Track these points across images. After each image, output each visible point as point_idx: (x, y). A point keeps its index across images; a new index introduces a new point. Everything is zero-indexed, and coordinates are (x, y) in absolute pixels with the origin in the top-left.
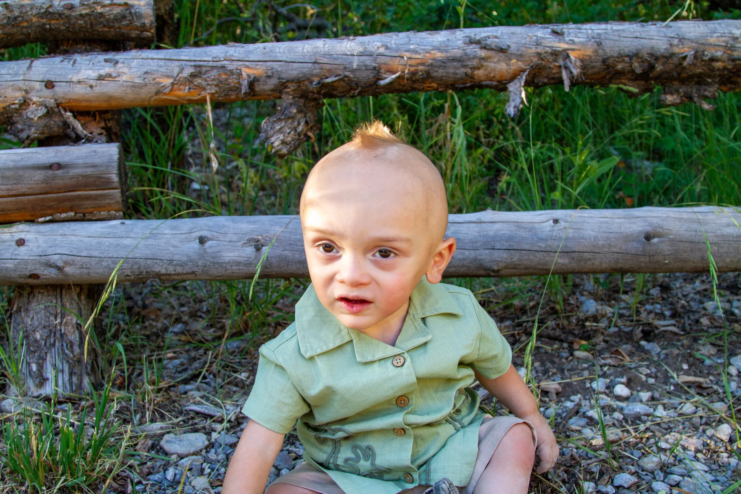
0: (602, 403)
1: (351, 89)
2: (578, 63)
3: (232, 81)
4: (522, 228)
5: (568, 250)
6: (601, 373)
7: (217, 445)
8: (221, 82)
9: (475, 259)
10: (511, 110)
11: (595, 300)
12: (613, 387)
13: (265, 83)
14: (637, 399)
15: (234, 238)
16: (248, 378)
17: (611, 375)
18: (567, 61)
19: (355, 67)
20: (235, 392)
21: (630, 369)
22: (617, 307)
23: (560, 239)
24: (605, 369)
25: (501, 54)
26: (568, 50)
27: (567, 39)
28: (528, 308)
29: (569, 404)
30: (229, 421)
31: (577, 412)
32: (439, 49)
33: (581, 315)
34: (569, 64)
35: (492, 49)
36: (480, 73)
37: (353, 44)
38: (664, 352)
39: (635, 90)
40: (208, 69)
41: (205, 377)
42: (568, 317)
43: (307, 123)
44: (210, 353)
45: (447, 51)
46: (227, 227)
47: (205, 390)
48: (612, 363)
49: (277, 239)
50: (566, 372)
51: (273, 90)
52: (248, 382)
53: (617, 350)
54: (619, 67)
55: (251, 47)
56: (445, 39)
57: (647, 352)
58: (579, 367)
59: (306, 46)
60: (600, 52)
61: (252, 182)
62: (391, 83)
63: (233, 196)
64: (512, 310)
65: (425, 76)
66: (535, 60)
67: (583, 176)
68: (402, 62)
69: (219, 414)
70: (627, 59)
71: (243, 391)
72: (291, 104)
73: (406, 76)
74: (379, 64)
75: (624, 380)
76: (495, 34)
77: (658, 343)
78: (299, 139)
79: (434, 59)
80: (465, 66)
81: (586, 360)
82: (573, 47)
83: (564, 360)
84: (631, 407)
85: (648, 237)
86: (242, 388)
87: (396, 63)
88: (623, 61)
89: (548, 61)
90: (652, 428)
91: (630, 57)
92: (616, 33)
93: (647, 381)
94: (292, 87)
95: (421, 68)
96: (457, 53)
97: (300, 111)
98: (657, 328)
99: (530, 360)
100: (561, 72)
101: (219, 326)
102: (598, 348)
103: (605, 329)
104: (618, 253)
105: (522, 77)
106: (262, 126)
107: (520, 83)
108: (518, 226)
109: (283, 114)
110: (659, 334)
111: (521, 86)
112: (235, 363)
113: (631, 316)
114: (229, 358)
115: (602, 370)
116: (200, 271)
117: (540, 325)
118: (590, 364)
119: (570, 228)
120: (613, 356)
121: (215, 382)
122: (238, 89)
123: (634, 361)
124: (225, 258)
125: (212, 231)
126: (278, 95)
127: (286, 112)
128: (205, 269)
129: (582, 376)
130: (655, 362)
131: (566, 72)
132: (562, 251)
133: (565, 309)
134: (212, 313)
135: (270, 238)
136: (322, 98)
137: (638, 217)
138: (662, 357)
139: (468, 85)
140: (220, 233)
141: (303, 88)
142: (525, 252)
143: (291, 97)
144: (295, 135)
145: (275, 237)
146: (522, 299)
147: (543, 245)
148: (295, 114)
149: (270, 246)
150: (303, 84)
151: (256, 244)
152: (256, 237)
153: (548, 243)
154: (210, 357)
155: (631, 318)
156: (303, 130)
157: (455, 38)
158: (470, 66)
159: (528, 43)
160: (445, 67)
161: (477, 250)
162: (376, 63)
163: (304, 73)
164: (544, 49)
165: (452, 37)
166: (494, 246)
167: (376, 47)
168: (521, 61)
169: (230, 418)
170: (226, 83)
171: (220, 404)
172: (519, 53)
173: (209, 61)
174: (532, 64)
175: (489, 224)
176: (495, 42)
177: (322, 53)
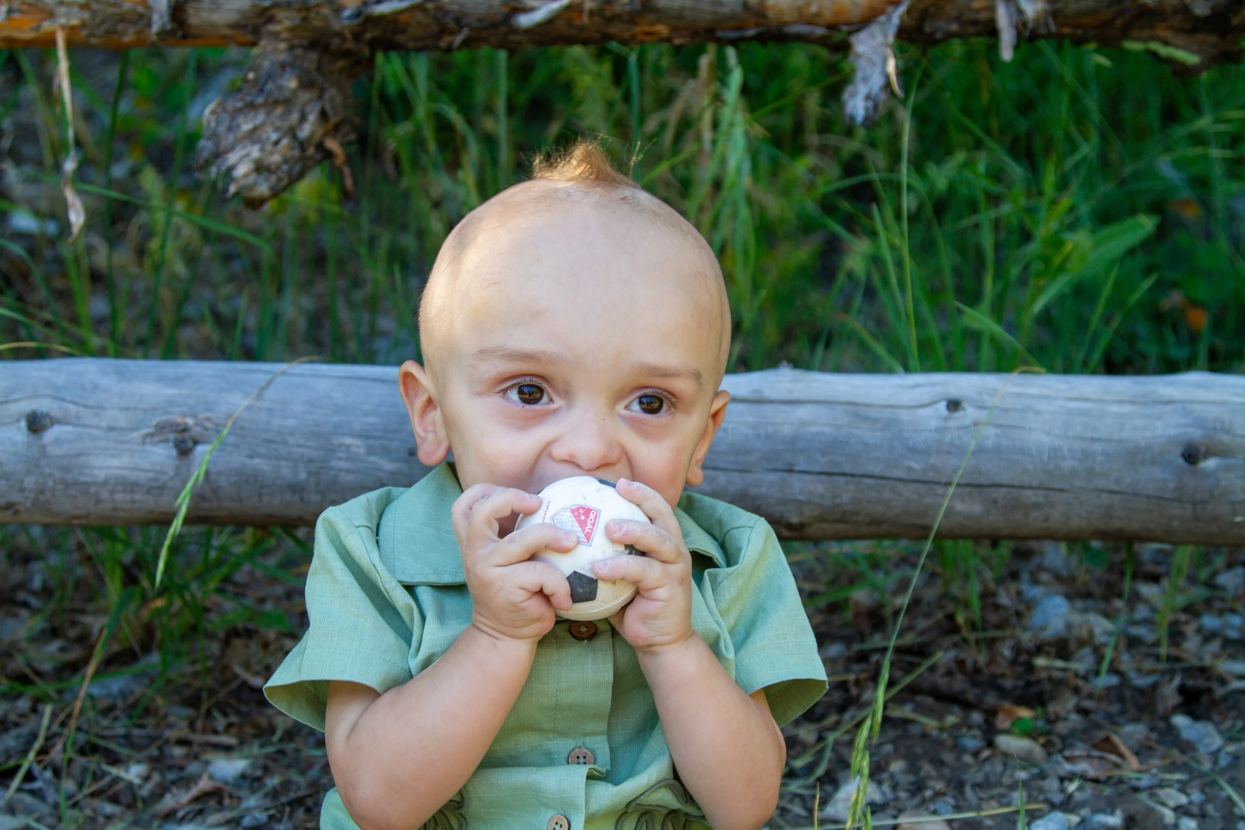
1: (444, 31)
4: (866, 419)
5: (983, 480)
6: (1057, 798)
10: (858, 106)
11: (1069, 597)
13: (216, 6)
15: (122, 420)
16: (147, 779)
17: (1083, 804)
20: (109, 818)
21: (1136, 790)
22: (1123, 619)
23: (961, 451)
24: (1072, 787)
28: (888, 611)
33: (1026, 638)
38: (1231, 748)
39: (1190, 58)
41: (30, 777)
42: (991, 643)
43: (323, 115)
44: (48, 710)
46: (104, 390)
47: (29, 811)
48: (1092, 773)
49: (233, 427)
50: (968, 790)
51: (235, 26)
52: (145, 791)
53: (1107, 740)
57: (1186, 747)
58: (1006, 780)
62: (550, 22)
63: (124, 256)
64: (849, 615)
65: (637, 6)
71: (129, 817)
72: (283, 66)
73: (588, 6)
75: (1116, 820)
77: (1217, 725)
78: (302, 158)
81: (1027, 761)
83: (968, 759)
85: (1191, 456)
86: (129, 807)
93: (1176, 825)
94: (286, 20)
97: (306, 84)
98: (1223, 682)
99: (866, 764)
100: (992, 9)
101: (73, 633)
102: (1061, 728)
103: (1085, 678)
104: (1111, 492)
105: (889, 20)
106: (205, 121)
107: (885, 36)
108: (857, 415)
109: (261, 91)
110: (1225, 699)
111: (886, 45)
112: (113, 737)
113: (1157, 644)
114: (97, 723)
115: (1063, 791)
116: (28, 504)
117: (916, 659)
118: (1035, 771)
119: (988, 424)
120: (1096, 753)
121: (58, 791)
122: (142, 19)
123: (1147, 771)
124: (96, 472)
125: (63, 400)
126: (250, 38)
127: (270, 86)
128: (41, 497)
129: (1008, 805)
130: (1204, 775)
131: (1007, 7)
132: (963, 482)
133: (984, 620)
134: (58, 594)
135: (217, 425)
136: (366, 52)
137: (1170, 402)
138: (1223, 762)
139: (751, 33)
140: (85, 406)
141: (317, 23)
142: (871, 482)
143: (283, 46)
144: (292, 148)
145: (230, 423)
146: (875, 588)
147: (917, 466)
148: (295, 92)
149: (216, 443)
150: (317, 13)
151: (179, 436)
152: (179, 420)
153: (932, 461)
154: (46, 721)
155: (1154, 650)
156: (313, 134)
161: (749, 471)
166: (792, 464)
170: (112, 1)
175: (783, 407)
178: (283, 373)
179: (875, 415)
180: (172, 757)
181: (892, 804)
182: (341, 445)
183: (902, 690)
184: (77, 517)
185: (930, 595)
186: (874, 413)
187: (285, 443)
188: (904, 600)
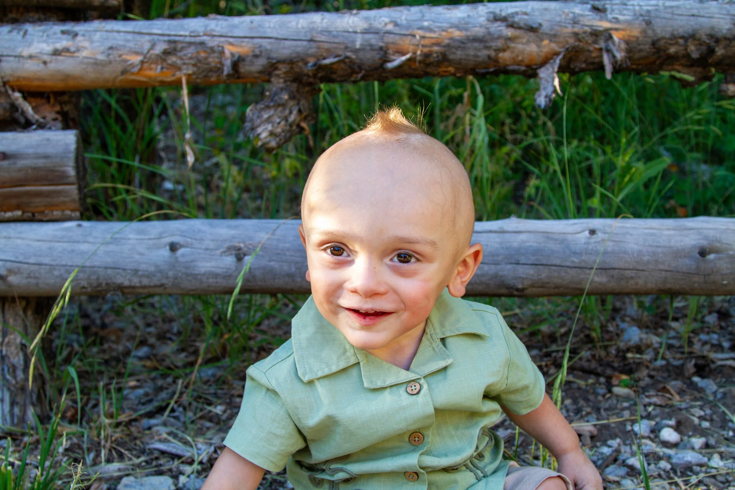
0: (645, 449)
1: (353, 72)
2: (623, 46)
3: (213, 60)
4: (552, 239)
5: (606, 266)
6: (644, 414)
8: (199, 61)
9: (496, 276)
10: (542, 101)
11: (640, 327)
12: (659, 431)
13: (252, 64)
14: (688, 446)
15: (212, 245)
16: (225, 412)
17: (656, 416)
18: (610, 43)
19: (358, 46)
20: (208, 428)
21: (680, 409)
22: (665, 336)
23: (597, 253)
24: (650, 409)
25: (531, 34)
26: (611, 29)
27: (610, 16)
28: (558, 335)
29: (606, 450)
30: (201, 463)
31: (615, 460)
32: (457, 27)
33: (622, 345)
34: (611, 46)
35: (520, 28)
36: (505, 56)
37: (356, 19)
38: (722, 390)
39: (690, 78)
40: (184, 45)
41: (173, 410)
42: (606, 348)
43: (300, 111)
45: (466, 30)
46: (204, 232)
47: (172, 425)
48: (659, 403)
49: (262, 248)
50: (602, 411)
51: (261, 72)
52: (224, 417)
53: (665, 388)
54: (672, 50)
55: (236, 20)
56: (465, 15)
57: (701, 390)
58: (619, 406)
59: (301, 21)
60: (650, 32)
61: (234, 181)
62: (400, 66)
63: (212, 197)
64: (539, 337)
65: (440, 58)
67: (627, 179)
68: (414, 41)
69: (188, 454)
70: (681, 41)
71: (218, 427)
72: (282, 89)
73: (418, 58)
74: (387, 44)
75: (672, 422)
76: (524, 10)
77: (714, 380)
78: (290, 131)
79: (452, 39)
80: (488, 48)
81: (627, 398)
82: (617, 26)
83: (600, 398)
84: (680, 455)
85: (703, 253)
86: (217, 424)
87: (407, 43)
88: (677, 43)
89: (587, 43)
90: (707, 481)
91: (686, 39)
92: (669, 10)
93: (700, 425)
94: (283, 69)
95: (436, 48)
96: (479, 31)
97: (292, 97)
98: (713, 362)
99: (560, 394)
100: (601, 57)
101: (191, 349)
102: (642, 384)
103: (650, 362)
104: (666, 271)
105: (555, 61)
106: (247, 114)
107: (553, 68)
108: (547, 237)
109: (272, 100)
110: (715, 369)
112: (209, 394)
113: (681, 347)
114: (202, 388)
115: (646, 410)
116: (170, 284)
118: (632, 402)
119: (609, 240)
120: (660, 393)
121: (185, 416)
122: (219, 70)
123: (685, 401)
124: (200, 269)
125: (185, 236)
126: (267, 77)
127: (276, 98)
128: (176, 281)
129: (622, 417)
130: (710, 402)
131: (608, 55)
132: (599, 267)
133: (602, 337)
134: (184, 334)
135: (254, 246)
136: (319, 82)
137: (691, 229)
138: (719, 396)
139: (492, 70)
140: (195, 239)
141: (297, 70)
142: (555, 268)
143: (281, 80)
144: (285, 126)
145: (260, 245)
146: (551, 325)
147: (576, 261)
148: (287, 101)
149: (254, 255)
150: (297, 65)
151: (237, 252)
152: (237, 245)
153: (583, 258)
154: (179, 386)
155: (681, 350)
156: (295, 120)
157: (477, 14)
158: (494, 48)
159: (563, 21)
160: (464, 48)
161: (498, 264)
162: (383, 42)
163: (297, 53)
164: (582, 28)
165: (473, 13)
166: (518, 261)
167: (383, 24)
168: (555, 42)
169: (202, 460)
170: (206, 62)
171: (189, 442)
172: (552, 33)
173: (186, 36)
174: (567, 46)
175: (513, 234)
176: (524, 19)
177: (320, 29)
178: (284, 223)
184: (193, 290)
186: (556, 237)
187: (285, 255)
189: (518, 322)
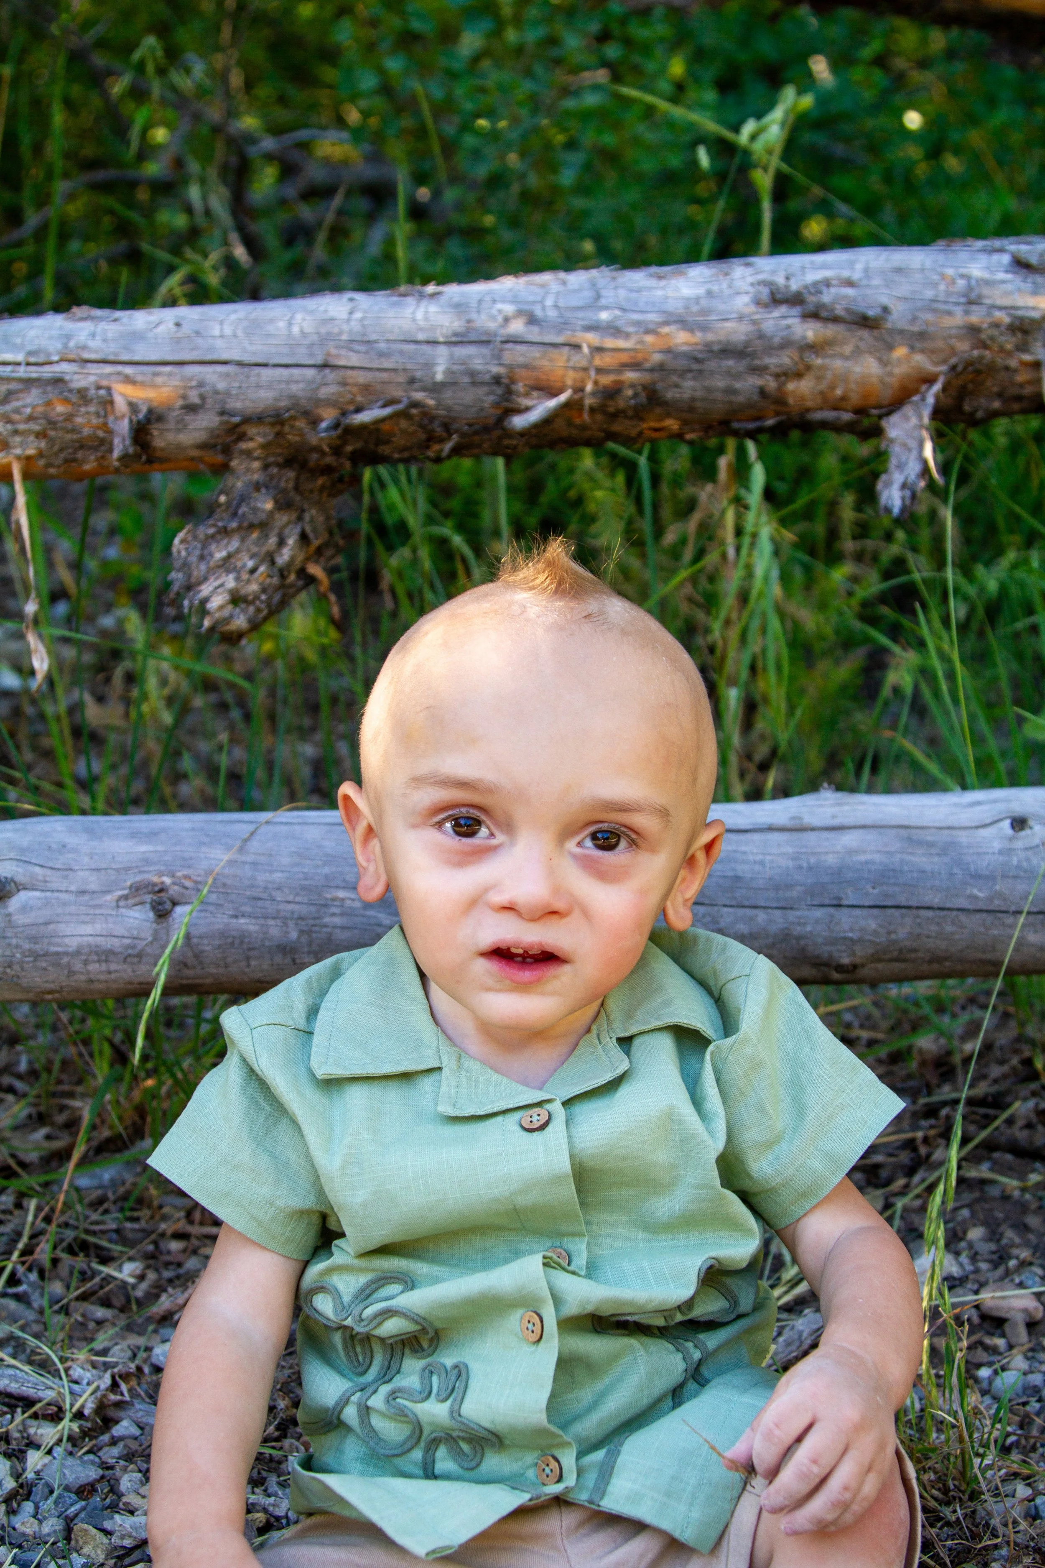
1: (431, 439)
3: (86, 421)
4: (920, 843)
7: (39, 1490)
8: (52, 423)
9: (786, 936)
10: (894, 497)
13: (182, 426)
15: (94, 882)
16: (141, 1278)
19: (439, 377)
20: (100, 1323)
23: (1030, 874)
25: (865, 333)
28: (957, 1059)
30: (79, 1415)
32: (682, 323)
35: (836, 320)
36: (803, 389)
37: (433, 308)
40: (13, 386)
41: (13, 1280)
43: (304, 537)
44: (32, 1204)
45: (705, 328)
46: (75, 850)
49: (215, 885)
51: (203, 446)
52: (139, 1293)
55: (140, 319)
56: (701, 291)
59: (299, 317)
61: (164, 682)
62: (547, 421)
63: (112, 711)
64: (913, 1065)
65: (643, 398)
66: (963, 346)
68: (579, 359)
69: (49, 1395)
71: (122, 1322)
72: (257, 487)
73: (588, 402)
74: (511, 367)
76: (846, 274)
78: (282, 586)
79: (668, 351)
80: (759, 370)
86: (122, 1310)
87: (558, 365)
89: (1002, 350)
94: (258, 436)
95: (631, 376)
96: (735, 331)
97: (284, 505)
100: (1039, 379)
101: (61, 1119)
105: (923, 399)
106: (174, 550)
107: (920, 418)
108: (910, 839)
109: (235, 514)
111: (921, 426)
112: (103, 1232)
114: (87, 1217)
117: (991, 1112)
121: (42, 1295)
122: (103, 444)
124: (67, 940)
125: (28, 862)
126: (220, 458)
127: (243, 509)
128: (8, 970)
132: (1035, 909)
134: (44, 1075)
135: (196, 882)
136: (348, 465)
139: (770, 422)
140: (53, 869)
141: (292, 438)
142: (930, 913)
143: (256, 465)
144: (269, 576)
145: (210, 881)
146: (941, 1033)
147: (980, 895)
148: (271, 514)
149: (196, 903)
150: (292, 427)
151: (156, 898)
152: (155, 879)
153: (998, 887)
154: (30, 1218)
156: (292, 559)
157: (730, 287)
158: (773, 369)
159: (941, 298)
160: (701, 372)
161: (791, 908)
162: (500, 365)
163: (291, 397)
164: (989, 314)
165: (721, 286)
166: (840, 899)
167: (500, 319)
168: (922, 351)
169: (83, 1406)
170: (70, 426)
171: (54, 1363)
172: (916, 328)
173: (19, 364)
174: (953, 361)
175: (825, 834)
176: (845, 297)
177: (344, 337)
178: (267, 822)
179: (930, 838)
180: (169, 1252)
181: (971, 1277)
182: (334, 899)
183: (977, 1147)
184: (50, 992)
185: (1003, 1039)
186: (932, 837)
187: (273, 899)
188: (974, 1046)
189: (862, 1026)
